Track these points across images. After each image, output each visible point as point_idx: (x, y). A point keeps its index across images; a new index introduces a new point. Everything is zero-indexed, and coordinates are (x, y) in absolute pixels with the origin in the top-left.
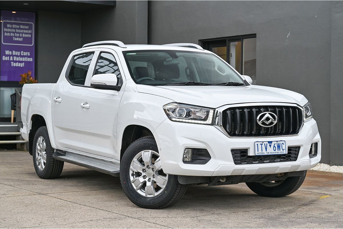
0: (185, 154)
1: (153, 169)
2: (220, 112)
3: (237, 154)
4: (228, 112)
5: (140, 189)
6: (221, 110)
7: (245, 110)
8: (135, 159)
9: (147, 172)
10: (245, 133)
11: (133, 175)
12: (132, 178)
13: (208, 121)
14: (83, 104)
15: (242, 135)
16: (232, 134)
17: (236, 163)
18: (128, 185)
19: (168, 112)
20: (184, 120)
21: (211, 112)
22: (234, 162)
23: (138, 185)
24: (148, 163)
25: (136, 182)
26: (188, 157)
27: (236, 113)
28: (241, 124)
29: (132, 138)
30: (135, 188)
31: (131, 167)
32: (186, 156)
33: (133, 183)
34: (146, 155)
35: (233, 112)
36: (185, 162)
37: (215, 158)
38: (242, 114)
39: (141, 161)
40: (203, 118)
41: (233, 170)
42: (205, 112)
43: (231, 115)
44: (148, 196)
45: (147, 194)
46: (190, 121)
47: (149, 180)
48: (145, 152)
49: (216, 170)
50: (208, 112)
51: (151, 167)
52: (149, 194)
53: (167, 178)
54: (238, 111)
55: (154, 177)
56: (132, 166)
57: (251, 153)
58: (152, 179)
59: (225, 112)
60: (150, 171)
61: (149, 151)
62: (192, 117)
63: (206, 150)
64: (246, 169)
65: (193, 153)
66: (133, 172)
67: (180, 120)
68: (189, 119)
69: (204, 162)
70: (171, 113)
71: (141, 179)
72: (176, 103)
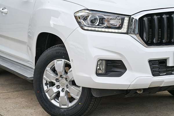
0: (98, 65)
1: (66, 79)
2: (136, 20)
3: (155, 64)
4: (145, 19)
5: (54, 99)
6: (137, 17)
7: (163, 16)
8: (48, 68)
9: (61, 81)
10: (164, 42)
11: (46, 84)
12: (45, 88)
13: (123, 29)
14: (2, 8)
15: (160, 43)
16: (149, 43)
17: (154, 75)
18: (42, 95)
19: (79, 20)
20: (97, 29)
21: (126, 20)
22: (152, 74)
23: (52, 95)
24: (61, 72)
25: (50, 92)
26: (101, 69)
27: (154, 19)
28: (160, 31)
29: (46, 45)
30: (49, 98)
31: (44, 76)
32: (100, 67)
33: (46, 92)
34: (59, 64)
35: (150, 19)
36: (98, 74)
37: (131, 70)
38: (161, 20)
39: (54, 70)
40: (118, 26)
41: (150, 83)
42: (119, 20)
43: (149, 22)
44: (62, 107)
45: (61, 105)
46: (103, 30)
47: (63, 90)
48: (57, 61)
49: (133, 83)
50: (123, 20)
51: (64, 76)
52: (63, 105)
53: (81, 89)
54: (155, 17)
55: (67, 88)
56: (46, 75)
57: (170, 64)
58: (66, 89)
59: (141, 19)
60: (64, 81)
61: (62, 60)
62: (105, 25)
63: (120, 62)
64: (165, 81)
65: (107, 65)
66: (47, 81)
67: (93, 29)
68: (103, 28)
69: (120, 74)
70: (82, 21)
71: (55, 89)
72: (88, 10)
